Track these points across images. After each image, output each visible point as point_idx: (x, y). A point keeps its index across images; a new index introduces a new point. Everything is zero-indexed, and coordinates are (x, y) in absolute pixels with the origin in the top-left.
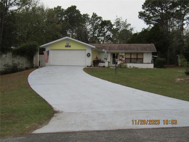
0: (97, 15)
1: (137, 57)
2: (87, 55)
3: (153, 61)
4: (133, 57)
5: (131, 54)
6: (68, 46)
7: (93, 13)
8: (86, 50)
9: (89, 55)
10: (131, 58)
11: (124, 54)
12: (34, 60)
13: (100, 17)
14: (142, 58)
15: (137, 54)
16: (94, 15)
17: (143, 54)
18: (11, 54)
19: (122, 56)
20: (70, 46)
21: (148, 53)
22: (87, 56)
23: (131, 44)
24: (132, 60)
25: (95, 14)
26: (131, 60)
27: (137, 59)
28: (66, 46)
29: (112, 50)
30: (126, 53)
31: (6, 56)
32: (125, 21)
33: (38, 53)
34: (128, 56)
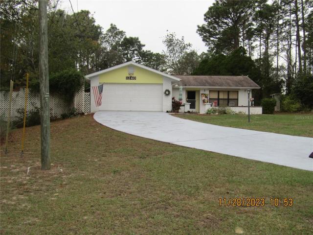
0: (118, 28)
1: (228, 97)
2: (165, 93)
3: (253, 103)
4: (221, 96)
5: (219, 92)
6: (131, 77)
7: (112, 25)
8: (162, 84)
9: (167, 93)
10: (218, 99)
11: (207, 92)
12: (75, 102)
13: (122, 31)
14: (236, 98)
15: (228, 92)
16: (113, 28)
17: (238, 92)
18: (27, 90)
19: (205, 94)
20: (134, 78)
21: (245, 90)
22: (164, 95)
23: (212, 77)
24: (221, 102)
25: (115, 26)
26: (218, 102)
27: (228, 100)
28: (128, 78)
29: (189, 85)
30: (211, 91)
31: (17, 95)
32: (181, 40)
33: (84, 89)
34: (215, 96)
